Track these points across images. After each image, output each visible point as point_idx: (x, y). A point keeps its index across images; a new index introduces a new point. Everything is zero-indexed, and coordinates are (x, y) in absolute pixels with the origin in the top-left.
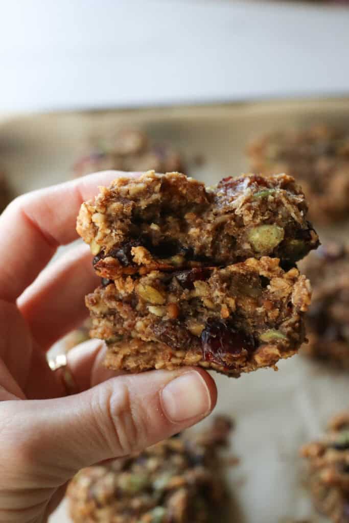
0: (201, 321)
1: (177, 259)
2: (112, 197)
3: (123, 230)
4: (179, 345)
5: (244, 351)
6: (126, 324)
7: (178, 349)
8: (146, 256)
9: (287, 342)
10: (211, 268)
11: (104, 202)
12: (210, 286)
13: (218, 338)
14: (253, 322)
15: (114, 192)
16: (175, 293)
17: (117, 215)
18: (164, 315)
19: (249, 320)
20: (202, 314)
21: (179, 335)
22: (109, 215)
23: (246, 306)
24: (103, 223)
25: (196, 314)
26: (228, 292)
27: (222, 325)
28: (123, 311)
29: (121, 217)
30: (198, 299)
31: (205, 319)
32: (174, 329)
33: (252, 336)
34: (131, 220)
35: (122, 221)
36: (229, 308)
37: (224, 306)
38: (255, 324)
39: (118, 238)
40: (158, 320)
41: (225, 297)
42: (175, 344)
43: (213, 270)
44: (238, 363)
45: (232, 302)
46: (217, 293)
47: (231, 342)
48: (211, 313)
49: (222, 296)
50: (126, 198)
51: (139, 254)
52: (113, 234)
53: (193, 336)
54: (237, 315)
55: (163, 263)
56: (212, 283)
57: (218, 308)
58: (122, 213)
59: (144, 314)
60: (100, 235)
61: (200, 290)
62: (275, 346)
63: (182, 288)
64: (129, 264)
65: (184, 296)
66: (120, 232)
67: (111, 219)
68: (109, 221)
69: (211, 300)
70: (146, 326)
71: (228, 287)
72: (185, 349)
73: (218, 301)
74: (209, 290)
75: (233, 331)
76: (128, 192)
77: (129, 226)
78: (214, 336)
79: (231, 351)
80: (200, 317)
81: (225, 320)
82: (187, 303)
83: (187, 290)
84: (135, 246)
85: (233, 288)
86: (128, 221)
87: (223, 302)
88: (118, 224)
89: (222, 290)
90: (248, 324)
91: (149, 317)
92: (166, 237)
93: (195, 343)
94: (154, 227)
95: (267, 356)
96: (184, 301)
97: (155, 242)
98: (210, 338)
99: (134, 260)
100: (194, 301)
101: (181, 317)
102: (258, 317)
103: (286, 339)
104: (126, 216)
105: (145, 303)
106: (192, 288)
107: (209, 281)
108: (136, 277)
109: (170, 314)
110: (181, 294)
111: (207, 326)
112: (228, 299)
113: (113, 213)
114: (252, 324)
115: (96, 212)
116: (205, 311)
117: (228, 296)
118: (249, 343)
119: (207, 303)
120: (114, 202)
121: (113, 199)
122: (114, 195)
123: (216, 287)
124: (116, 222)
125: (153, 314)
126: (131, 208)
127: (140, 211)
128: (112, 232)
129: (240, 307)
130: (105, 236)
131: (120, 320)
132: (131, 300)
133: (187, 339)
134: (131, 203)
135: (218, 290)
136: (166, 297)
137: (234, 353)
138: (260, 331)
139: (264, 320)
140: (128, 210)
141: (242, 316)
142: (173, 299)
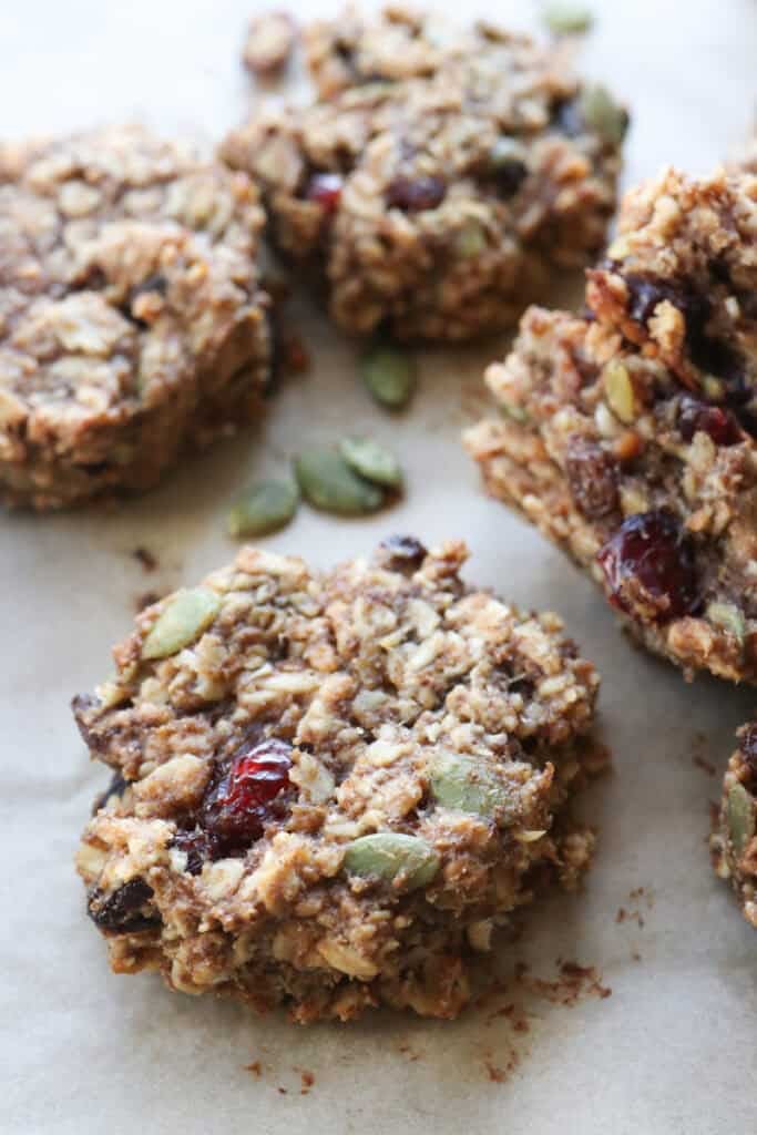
0: (651, 497)
1: (713, 386)
2: (718, 198)
3: (681, 263)
4: (586, 503)
5: (665, 600)
6: (547, 400)
7: (579, 508)
8: (673, 335)
9: (736, 645)
10: (744, 435)
11: (697, 194)
12: (715, 460)
13: (647, 544)
14: (727, 578)
15: (729, 196)
16: (656, 421)
17: (697, 232)
18: (610, 439)
19: (724, 570)
20: (665, 491)
21: (598, 485)
22: (686, 222)
23: (739, 542)
24: (665, 223)
25: (656, 484)
26: (732, 495)
27: (674, 534)
28: (563, 379)
29: (700, 241)
30: (682, 463)
31: (661, 502)
32: (599, 472)
33: (703, 595)
34: (710, 262)
35: (695, 248)
36: (712, 520)
37: (708, 511)
38: (727, 583)
39: (662, 266)
40: (593, 439)
41: (721, 499)
42: (582, 495)
43: (741, 440)
44: (638, 608)
45: (723, 515)
46: (714, 480)
47: (660, 568)
48: (679, 502)
49: (719, 492)
50: (735, 221)
51: (667, 319)
52: (661, 254)
53: (617, 509)
54: (713, 542)
55: (689, 370)
56: (724, 457)
57: (697, 505)
58: (706, 240)
59: (586, 410)
60: (643, 235)
61: (698, 452)
62: (714, 635)
63: (673, 425)
64: (636, 320)
65: (664, 439)
66: (674, 261)
67: (683, 228)
68: (676, 230)
69: (699, 483)
70: (569, 428)
71: (740, 488)
72: (589, 518)
73: (706, 495)
74: (708, 465)
75: (683, 560)
76: (746, 216)
77: (697, 265)
78: (645, 536)
79: (647, 581)
80: (657, 492)
81: (686, 532)
82: (660, 454)
83: (677, 435)
84: (674, 303)
85: (748, 496)
86: (703, 258)
87: (711, 502)
88: (683, 246)
89: (726, 481)
90: (716, 573)
91: (586, 421)
92: (733, 339)
93: (611, 522)
94: (732, 306)
95: (689, 637)
96: (658, 446)
97: (710, 330)
98: (637, 533)
99: (652, 322)
100: (672, 463)
101: (630, 465)
102: (741, 575)
103: (740, 639)
104: (707, 247)
105: (603, 397)
106: (687, 438)
107: (723, 450)
108: (629, 347)
109: (618, 445)
110: (662, 431)
111: (652, 512)
112: (723, 504)
113: (694, 225)
114: (721, 578)
115: (676, 197)
116: (674, 491)
117: (727, 500)
118: (686, 599)
119: (688, 482)
120: (713, 208)
121: (716, 204)
122: (723, 198)
123: (723, 468)
124: (686, 241)
125: (595, 423)
126: (724, 244)
127: (736, 261)
128: (662, 248)
129: (730, 536)
130: (649, 244)
131: (545, 389)
132: (588, 374)
133: (605, 503)
134: (734, 236)
135: (720, 477)
136: (637, 415)
137: (647, 586)
138: (721, 597)
139: (745, 589)
140: (718, 242)
141: (721, 554)
142: (645, 427)
